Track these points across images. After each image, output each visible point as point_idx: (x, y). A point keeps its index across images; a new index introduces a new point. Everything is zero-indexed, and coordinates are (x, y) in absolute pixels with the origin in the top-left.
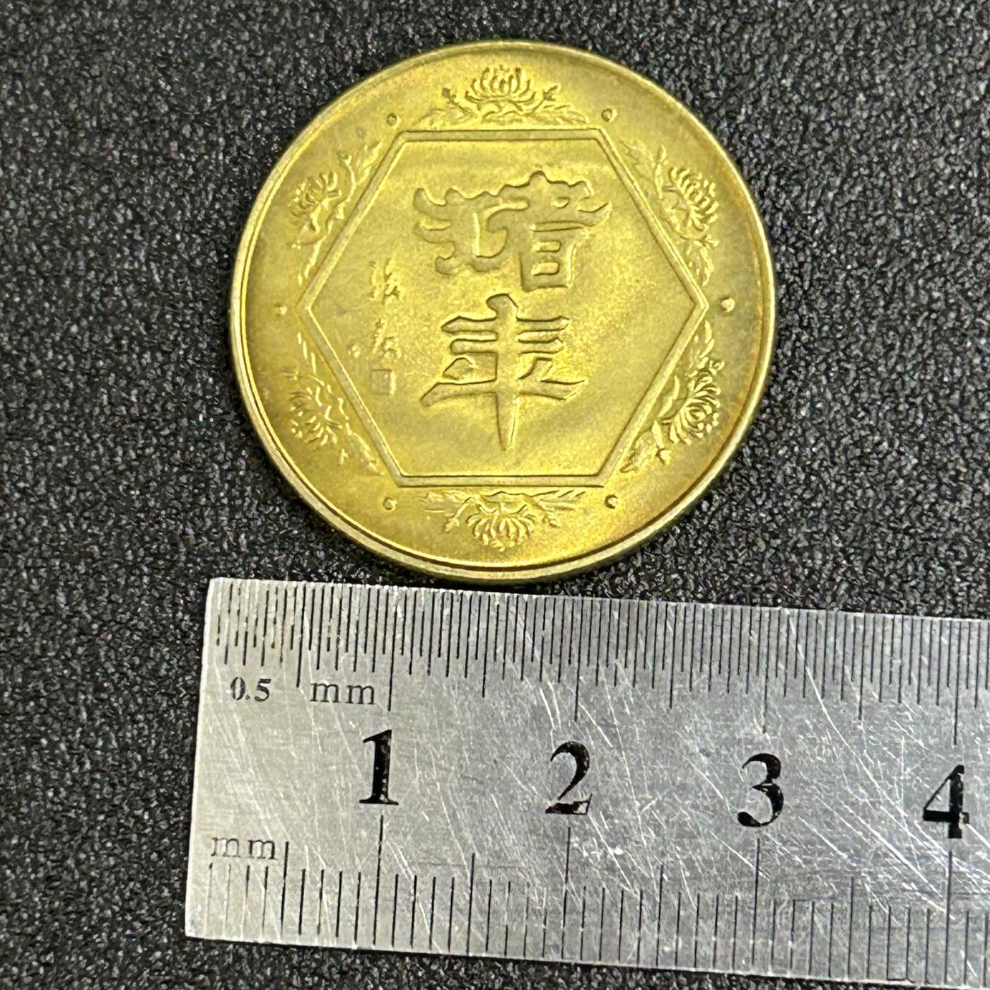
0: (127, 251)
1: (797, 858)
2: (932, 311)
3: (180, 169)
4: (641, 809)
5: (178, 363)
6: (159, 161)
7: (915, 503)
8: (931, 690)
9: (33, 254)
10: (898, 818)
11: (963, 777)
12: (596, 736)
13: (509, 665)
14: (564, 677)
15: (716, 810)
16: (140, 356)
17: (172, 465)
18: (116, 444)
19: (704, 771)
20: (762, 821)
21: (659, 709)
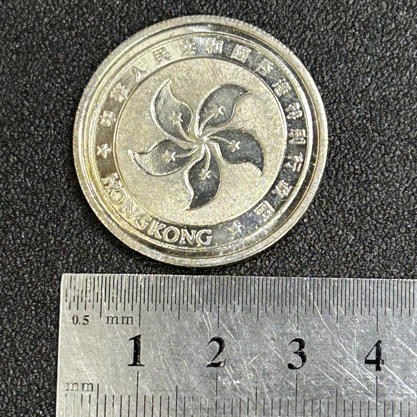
0: (16, 174)
1: (313, 382)
3: (35, 138)
4: (247, 363)
5: (40, 220)
6: (27, 135)
8: (366, 309)
10: (354, 363)
11: (381, 345)
12: (227, 334)
13: (190, 306)
14: (213, 310)
15: (278, 363)
16: (24, 218)
17: (41, 263)
18: (17, 256)
19: (273, 346)
20: (297, 367)
21: (253, 321)
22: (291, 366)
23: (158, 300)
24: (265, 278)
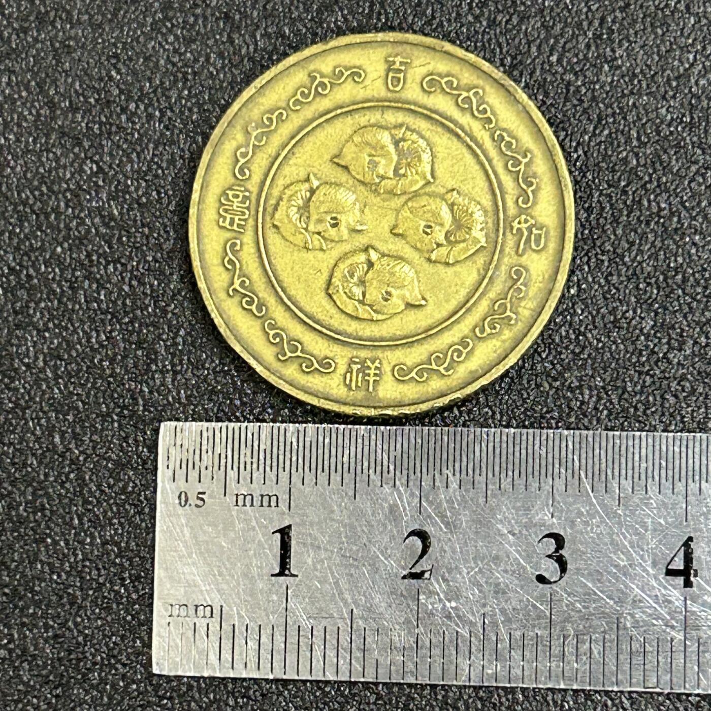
0: (94, 194)
1: (578, 605)
2: (660, 217)
3: (128, 134)
4: (468, 573)
5: (131, 272)
6: (114, 129)
7: (653, 352)
8: (669, 484)
9: (28, 198)
10: (648, 574)
11: (692, 545)
12: (435, 524)
13: (372, 476)
14: (411, 483)
15: (520, 573)
18: (91, 330)
19: (511, 546)
20: (553, 580)
21: (478, 505)
22: (541, 579)
23: (320, 467)
24: (499, 429)
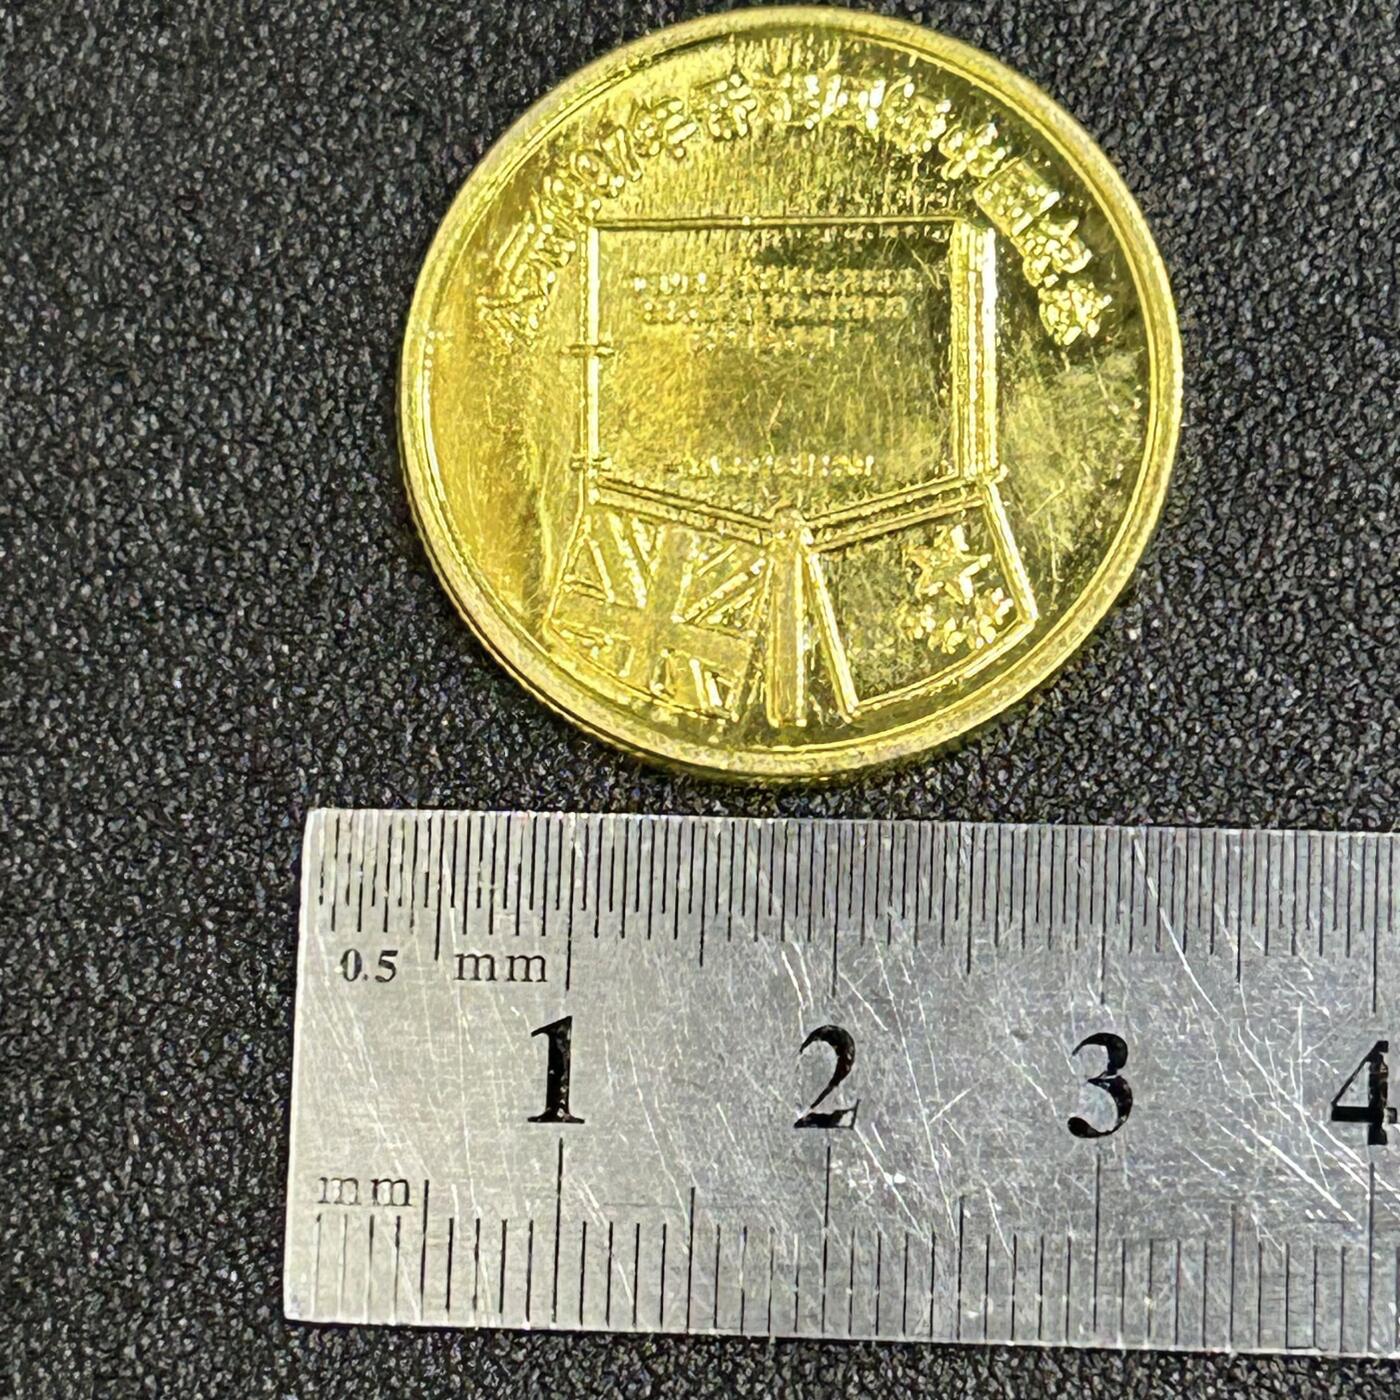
1: (1153, 1180)
3: (222, 353)
4: (930, 1116)
5: (236, 629)
6: (192, 342)
8: (1340, 936)
10: (1297, 1118)
11: (1386, 1057)
12: (863, 1017)
13: (738, 920)
14: (815, 934)
15: (1035, 1116)
16: (182, 622)
17: (239, 774)
18: (156, 749)
19: (1018, 1061)
20: (1102, 1130)
21: (952, 977)
22: (1079, 1127)
23: (631, 900)
24: (995, 826)
